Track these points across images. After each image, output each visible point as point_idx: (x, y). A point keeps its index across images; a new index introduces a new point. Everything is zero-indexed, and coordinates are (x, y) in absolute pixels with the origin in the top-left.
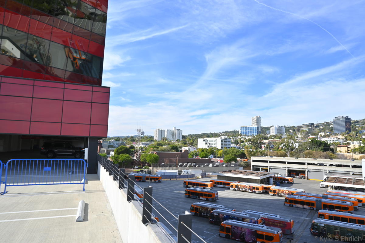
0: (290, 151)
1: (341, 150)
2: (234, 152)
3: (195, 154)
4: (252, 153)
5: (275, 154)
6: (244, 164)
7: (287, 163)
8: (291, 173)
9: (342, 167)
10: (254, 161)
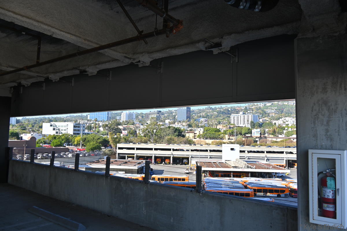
1: (190, 136)
2: (95, 139)
4: (117, 139)
6: (109, 152)
7: (153, 149)
8: (157, 159)
10: (120, 148)
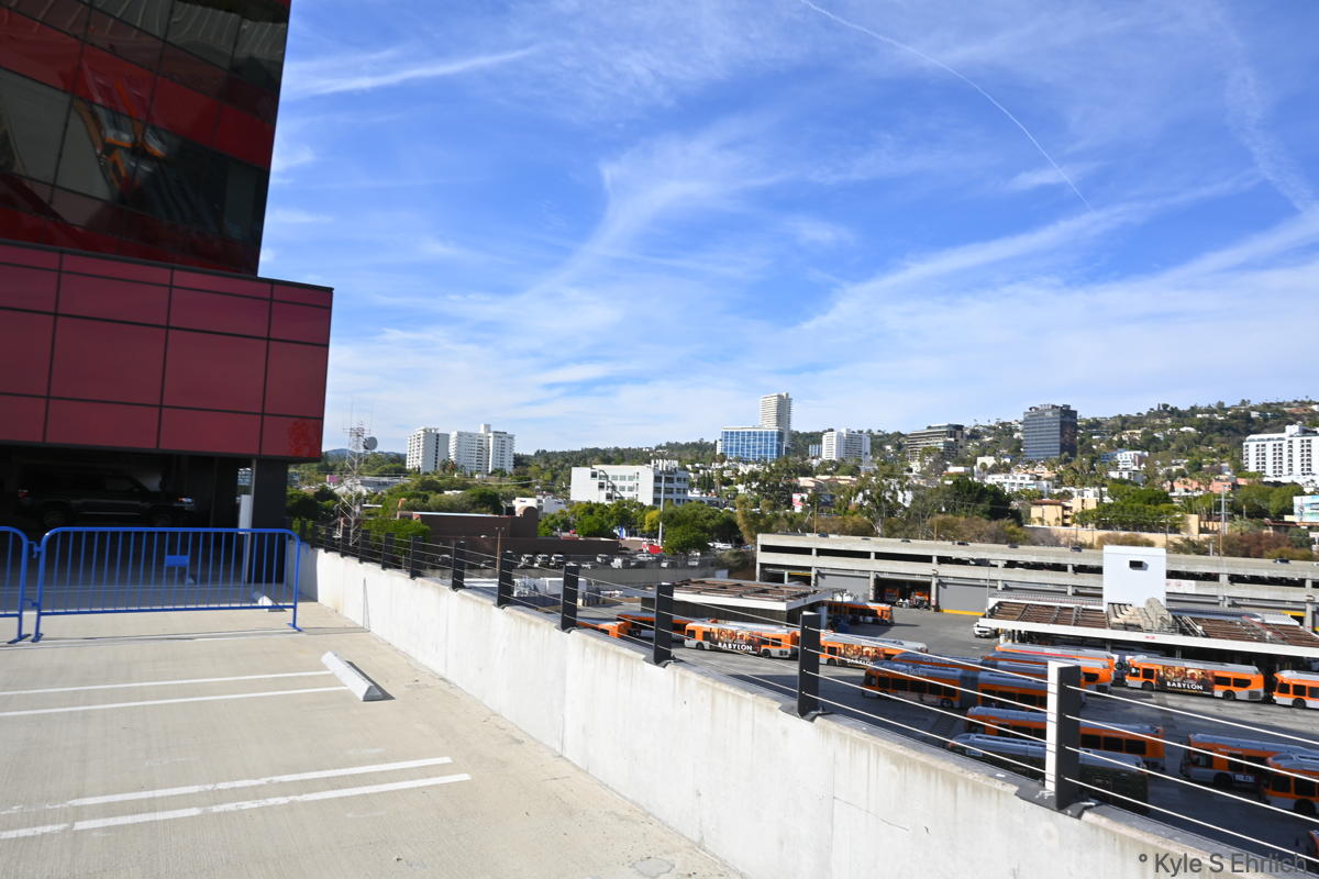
0: (885, 517)
1: (1045, 515)
2: (699, 517)
3: (562, 521)
4: (762, 520)
5: (835, 528)
6: (732, 559)
7: (873, 555)
8: (887, 589)
9: (1045, 572)
10: (766, 549)
